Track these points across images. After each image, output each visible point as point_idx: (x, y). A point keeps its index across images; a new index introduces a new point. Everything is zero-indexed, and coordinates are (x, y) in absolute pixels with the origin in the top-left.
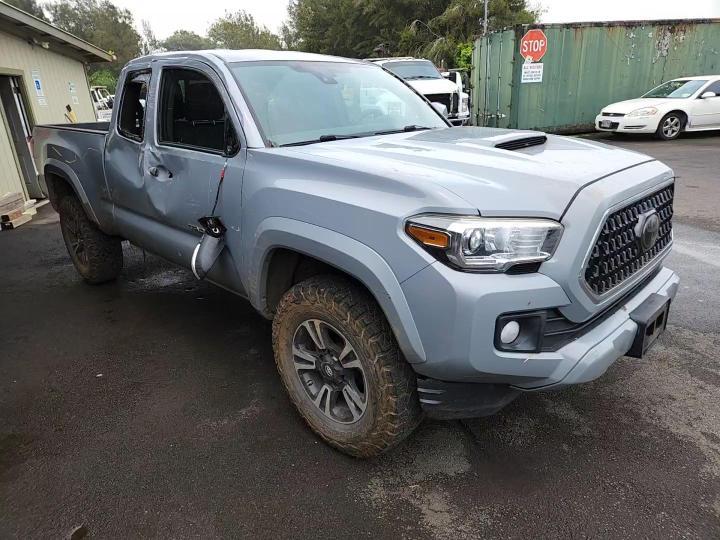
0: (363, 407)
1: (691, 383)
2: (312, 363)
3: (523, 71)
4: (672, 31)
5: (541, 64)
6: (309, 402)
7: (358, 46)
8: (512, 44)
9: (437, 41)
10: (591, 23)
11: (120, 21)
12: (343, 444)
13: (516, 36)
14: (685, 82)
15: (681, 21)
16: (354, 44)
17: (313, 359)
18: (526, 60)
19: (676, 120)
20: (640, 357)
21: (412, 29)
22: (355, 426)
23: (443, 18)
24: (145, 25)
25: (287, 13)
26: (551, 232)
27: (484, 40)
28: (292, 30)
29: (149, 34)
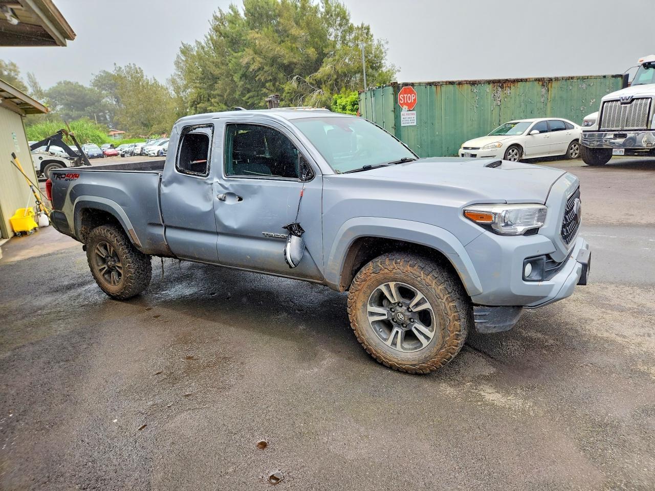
0: (431, 335)
1: (598, 312)
2: (384, 315)
3: (402, 117)
4: (502, 87)
5: (415, 112)
6: (382, 344)
7: (247, 96)
8: (391, 98)
9: (316, 93)
10: (446, 82)
11: (6, 73)
12: (414, 365)
13: (394, 91)
14: (516, 123)
15: (507, 80)
16: (243, 95)
17: (385, 312)
18: (403, 109)
19: (515, 151)
20: (585, 285)
21: (294, 84)
22: (424, 351)
23: (319, 75)
24: (29, 76)
25: (174, 67)
26: (540, 210)
27: (369, 94)
28: (181, 83)
29: (35, 85)
